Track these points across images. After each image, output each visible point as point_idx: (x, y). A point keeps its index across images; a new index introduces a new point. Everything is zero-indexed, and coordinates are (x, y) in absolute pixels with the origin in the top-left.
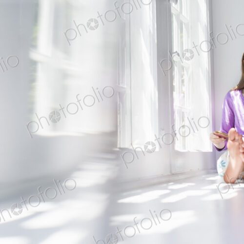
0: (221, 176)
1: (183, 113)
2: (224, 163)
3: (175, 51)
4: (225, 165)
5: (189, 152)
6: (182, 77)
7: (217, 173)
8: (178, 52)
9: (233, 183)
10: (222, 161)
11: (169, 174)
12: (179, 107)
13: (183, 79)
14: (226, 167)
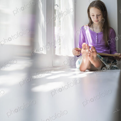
0: (78, 69)
1: (60, 36)
2: (80, 62)
3: (56, 4)
4: (80, 63)
5: (62, 56)
6: (60, 19)
7: (76, 67)
8: (58, 5)
9: (84, 71)
10: (79, 61)
11: (52, 66)
12: (58, 33)
13: (60, 20)
14: (81, 64)
